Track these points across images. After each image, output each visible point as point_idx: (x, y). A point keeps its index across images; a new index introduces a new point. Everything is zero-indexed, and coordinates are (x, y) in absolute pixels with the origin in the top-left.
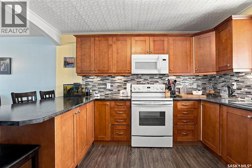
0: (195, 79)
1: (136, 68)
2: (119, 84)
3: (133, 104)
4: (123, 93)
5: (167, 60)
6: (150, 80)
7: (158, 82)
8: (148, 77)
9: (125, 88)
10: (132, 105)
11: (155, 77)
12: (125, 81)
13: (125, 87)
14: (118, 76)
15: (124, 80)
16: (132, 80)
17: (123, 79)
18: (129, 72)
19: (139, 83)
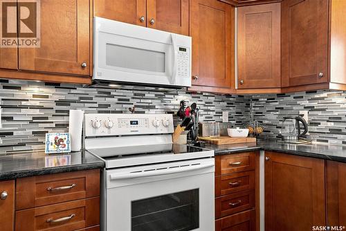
0: (225, 104)
1: (110, 62)
2: (37, 112)
3: (112, 180)
4: (58, 142)
5: (189, 51)
6: (135, 102)
7: (153, 107)
8: (129, 94)
9: (66, 126)
10: (109, 185)
11: (147, 95)
12: (59, 103)
13: (60, 120)
14: (32, 83)
15: (57, 98)
16: (83, 100)
17: (53, 94)
18: (85, 72)
19: (104, 109)
